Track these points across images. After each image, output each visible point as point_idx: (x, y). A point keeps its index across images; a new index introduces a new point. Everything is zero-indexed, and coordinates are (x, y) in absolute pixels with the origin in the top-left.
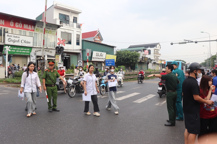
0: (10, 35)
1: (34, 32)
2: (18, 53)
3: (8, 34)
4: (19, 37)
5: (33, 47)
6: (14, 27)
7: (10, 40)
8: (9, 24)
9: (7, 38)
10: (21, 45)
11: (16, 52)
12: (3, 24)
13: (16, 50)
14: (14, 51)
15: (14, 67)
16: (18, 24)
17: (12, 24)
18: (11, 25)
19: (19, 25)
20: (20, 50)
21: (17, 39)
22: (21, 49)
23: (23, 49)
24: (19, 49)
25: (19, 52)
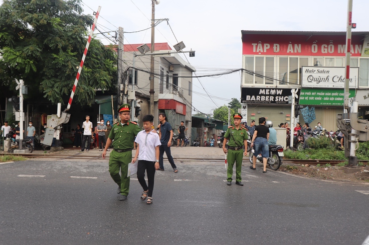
0: (310, 69)
1: (359, 57)
2: (326, 101)
3: (307, 68)
4: (328, 72)
5: (358, 89)
6: (319, 53)
7: (311, 78)
8: (309, 49)
9: (305, 75)
10: (332, 87)
11: (323, 101)
12: (300, 51)
13: (323, 97)
14: (320, 99)
15: (308, 128)
16: (326, 46)
17: (314, 49)
18: (313, 51)
19: (328, 48)
20: (331, 96)
21: (324, 76)
22: (333, 94)
23: (336, 94)
24: (330, 94)
25: (329, 101)
